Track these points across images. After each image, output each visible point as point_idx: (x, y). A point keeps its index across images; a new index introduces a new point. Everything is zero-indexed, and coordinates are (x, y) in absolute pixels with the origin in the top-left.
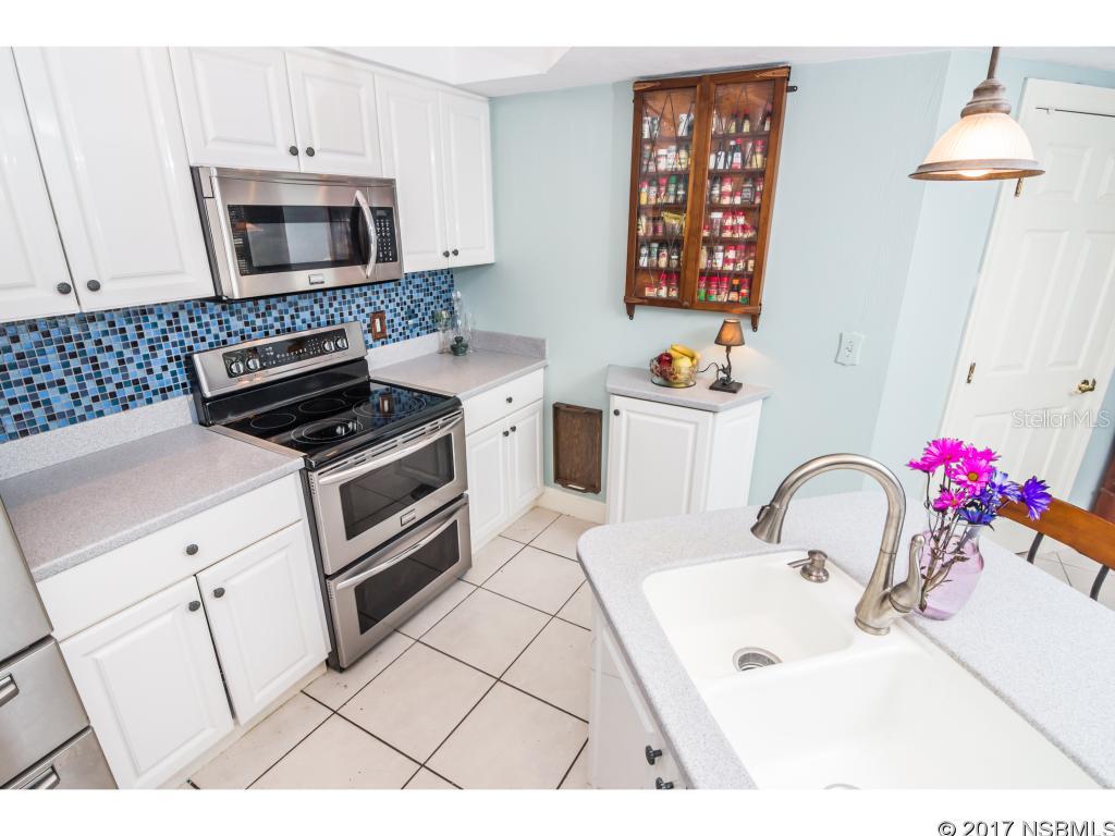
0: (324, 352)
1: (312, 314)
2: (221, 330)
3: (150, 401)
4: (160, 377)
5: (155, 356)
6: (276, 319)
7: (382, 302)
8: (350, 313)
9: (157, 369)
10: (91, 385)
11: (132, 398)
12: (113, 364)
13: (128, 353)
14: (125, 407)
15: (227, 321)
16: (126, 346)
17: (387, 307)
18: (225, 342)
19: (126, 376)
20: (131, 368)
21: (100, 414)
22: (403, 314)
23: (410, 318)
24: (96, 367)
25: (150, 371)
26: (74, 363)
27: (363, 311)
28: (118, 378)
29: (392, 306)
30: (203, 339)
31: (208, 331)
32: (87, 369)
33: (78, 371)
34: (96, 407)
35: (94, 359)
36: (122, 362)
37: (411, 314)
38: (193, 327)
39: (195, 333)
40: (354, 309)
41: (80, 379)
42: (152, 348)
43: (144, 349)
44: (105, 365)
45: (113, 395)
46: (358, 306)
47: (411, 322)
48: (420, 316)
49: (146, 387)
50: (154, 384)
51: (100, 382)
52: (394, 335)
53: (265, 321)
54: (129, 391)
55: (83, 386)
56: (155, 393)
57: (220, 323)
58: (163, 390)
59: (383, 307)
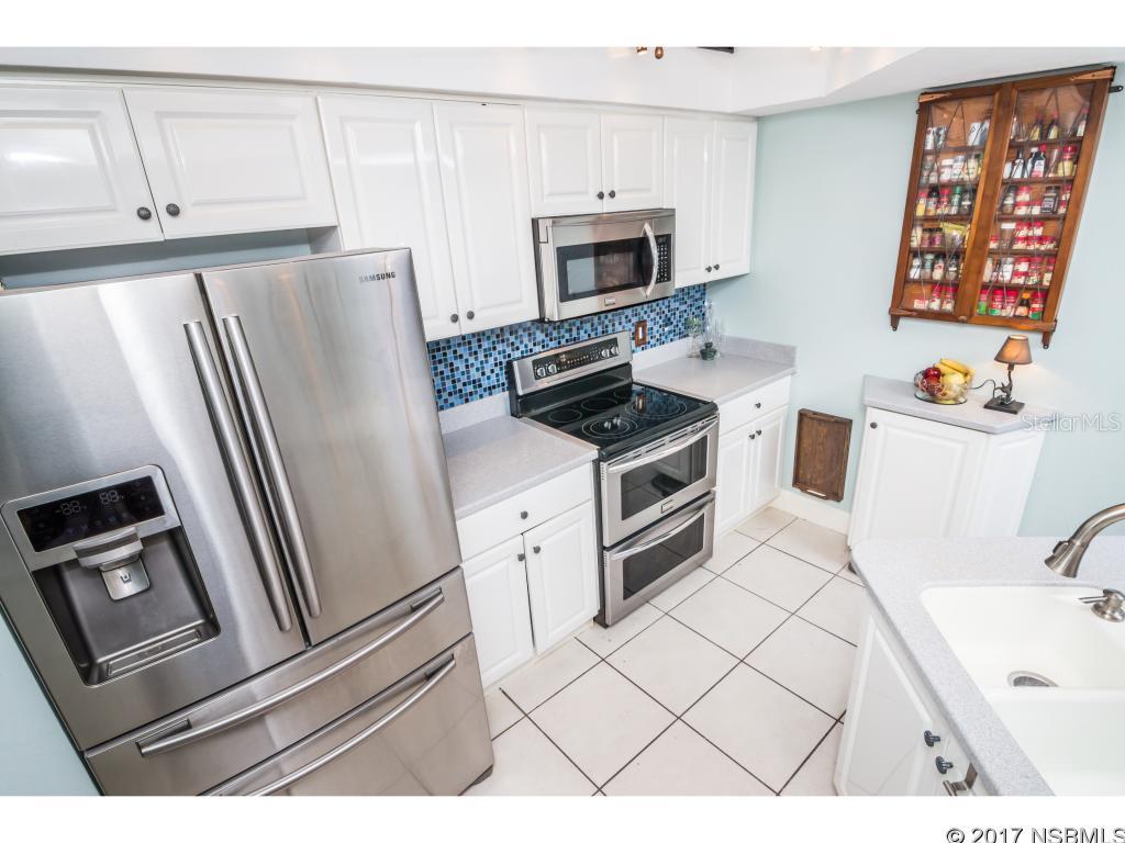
0: (601, 358)
1: (592, 325)
2: (530, 341)
3: (481, 396)
4: (489, 378)
5: (487, 362)
6: (566, 331)
7: (646, 312)
8: (620, 324)
9: (488, 373)
10: (449, 384)
11: (471, 394)
12: (463, 369)
13: (472, 360)
14: (467, 401)
15: (534, 333)
16: (470, 355)
17: (649, 316)
18: (531, 350)
19: (469, 377)
20: (473, 371)
21: (452, 405)
22: (661, 322)
23: (666, 325)
24: (452, 370)
25: (483, 374)
26: (441, 367)
27: (630, 321)
28: (464, 379)
29: (653, 315)
30: (518, 349)
31: (521, 342)
32: (447, 372)
33: (442, 373)
34: (451, 400)
35: (452, 364)
36: (467, 367)
37: (668, 322)
38: (512, 339)
39: (513, 344)
40: (623, 320)
41: (443, 379)
42: (486, 356)
43: (481, 357)
44: (458, 368)
45: (460, 391)
46: (626, 317)
47: (666, 329)
48: (675, 323)
49: (480, 386)
50: (485, 383)
51: (454, 382)
52: (653, 342)
53: (559, 333)
54: (470, 388)
55: (444, 384)
56: (485, 389)
57: (530, 335)
58: (490, 388)
59: (645, 317)
